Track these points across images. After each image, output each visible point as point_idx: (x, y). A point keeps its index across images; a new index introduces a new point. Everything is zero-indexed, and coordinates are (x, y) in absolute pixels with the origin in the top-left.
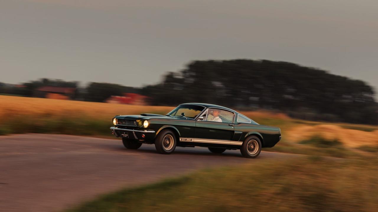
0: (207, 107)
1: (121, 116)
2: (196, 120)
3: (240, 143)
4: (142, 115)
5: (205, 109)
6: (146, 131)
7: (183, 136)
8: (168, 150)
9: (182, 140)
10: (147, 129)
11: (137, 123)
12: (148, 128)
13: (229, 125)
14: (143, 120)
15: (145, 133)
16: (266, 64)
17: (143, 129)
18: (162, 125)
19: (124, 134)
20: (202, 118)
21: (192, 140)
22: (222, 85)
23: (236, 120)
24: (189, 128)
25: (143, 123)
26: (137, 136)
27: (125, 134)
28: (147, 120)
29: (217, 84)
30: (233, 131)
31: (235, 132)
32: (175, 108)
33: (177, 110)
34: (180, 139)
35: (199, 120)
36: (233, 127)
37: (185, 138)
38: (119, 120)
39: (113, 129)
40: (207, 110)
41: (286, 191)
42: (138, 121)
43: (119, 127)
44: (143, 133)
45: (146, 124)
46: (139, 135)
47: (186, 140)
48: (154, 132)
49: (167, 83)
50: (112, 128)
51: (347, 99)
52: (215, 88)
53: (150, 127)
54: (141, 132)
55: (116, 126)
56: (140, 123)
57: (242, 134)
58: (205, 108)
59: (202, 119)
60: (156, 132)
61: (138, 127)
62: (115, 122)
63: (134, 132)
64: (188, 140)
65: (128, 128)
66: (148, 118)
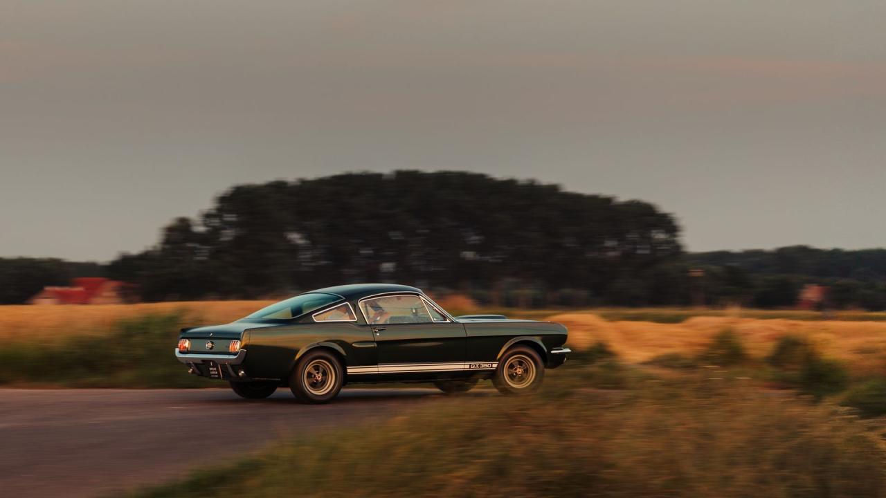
16: (408, 181)
22: (301, 239)
29: (296, 237)
41: (499, 471)
49: (167, 246)
51: (611, 248)
52: (294, 249)
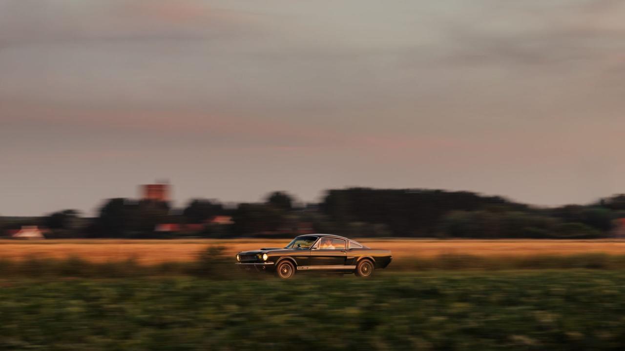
0: (320, 237)
1: (243, 252)
2: (310, 249)
4: (262, 249)
6: (266, 263)
7: (299, 266)
9: (299, 269)
11: (258, 257)
12: (267, 261)
13: (342, 252)
14: (262, 254)
15: (265, 265)
17: (263, 261)
18: (279, 257)
19: (247, 268)
20: (316, 247)
21: (309, 268)
23: (348, 246)
24: (307, 258)
25: (262, 256)
26: (258, 269)
28: (266, 253)
30: (346, 257)
31: (348, 258)
32: (292, 241)
33: (294, 243)
35: (313, 249)
36: (345, 253)
37: (302, 267)
38: (242, 256)
40: (320, 239)
42: (258, 255)
43: (242, 262)
44: (263, 265)
45: (265, 257)
46: (260, 267)
48: (273, 263)
50: (236, 263)
53: (269, 259)
54: (261, 265)
55: (239, 262)
56: (260, 257)
57: (354, 258)
58: (318, 238)
60: (275, 263)
61: (259, 261)
62: (238, 258)
63: (256, 265)
64: (305, 268)
65: (250, 262)
66: (267, 251)
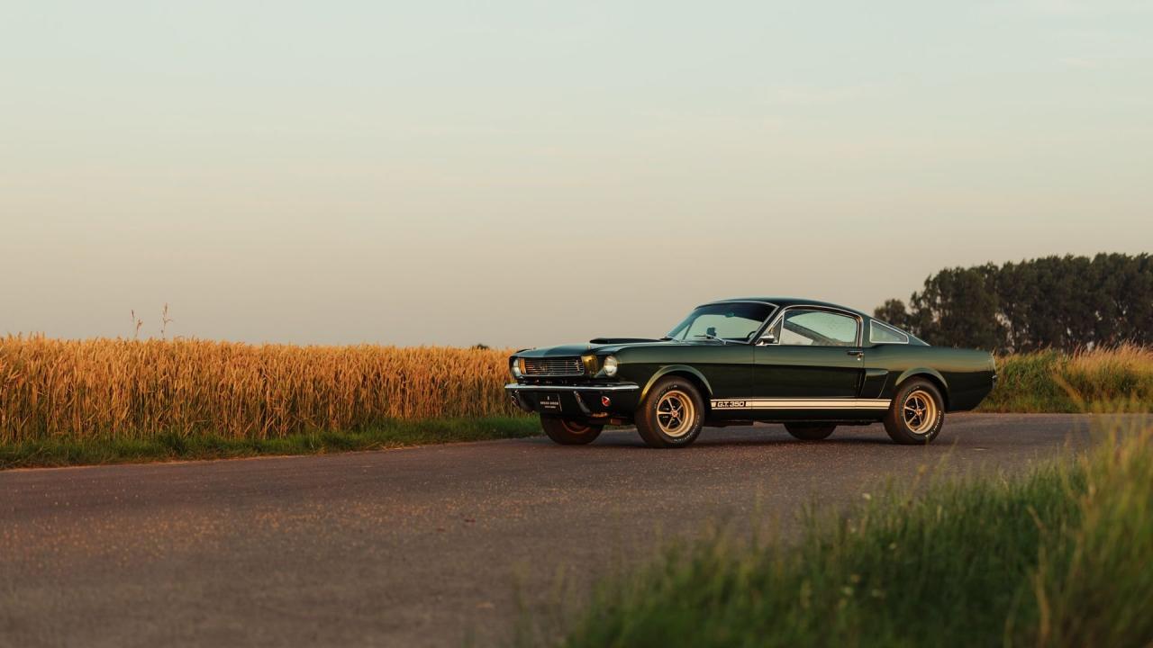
0: (781, 304)
2: (753, 345)
3: (884, 404)
5: (775, 310)
6: (612, 387)
7: (720, 395)
8: (679, 435)
9: (717, 406)
10: (614, 380)
11: (584, 366)
12: (617, 379)
13: (849, 354)
14: (601, 357)
15: (609, 393)
17: (604, 380)
18: (656, 366)
19: (546, 400)
20: (771, 337)
21: (748, 404)
23: (866, 338)
25: (602, 364)
26: (587, 405)
27: (550, 401)
28: (614, 354)
30: (863, 371)
31: (869, 374)
34: (713, 405)
35: (761, 344)
36: (860, 357)
37: (726, 401)
38: (530, 361)
39: (516, 389)
40: (782, 313)
42: (587, 359)
43: (530, 381)
44: (605, 393)
45: (611, 367)
46: (593, 399)
47: (729, 404)
48: (637, 387)
50: (509, 386)
53: (624, 373)
54: (598, 391)
57: (886, 376)
58: (773, 308)
59: (770, 341)
60: (643, 384)
61: (589, 378)
63: (578, 391)
64: (736, 404)
65: (555, 381)
66: (616, 348)
